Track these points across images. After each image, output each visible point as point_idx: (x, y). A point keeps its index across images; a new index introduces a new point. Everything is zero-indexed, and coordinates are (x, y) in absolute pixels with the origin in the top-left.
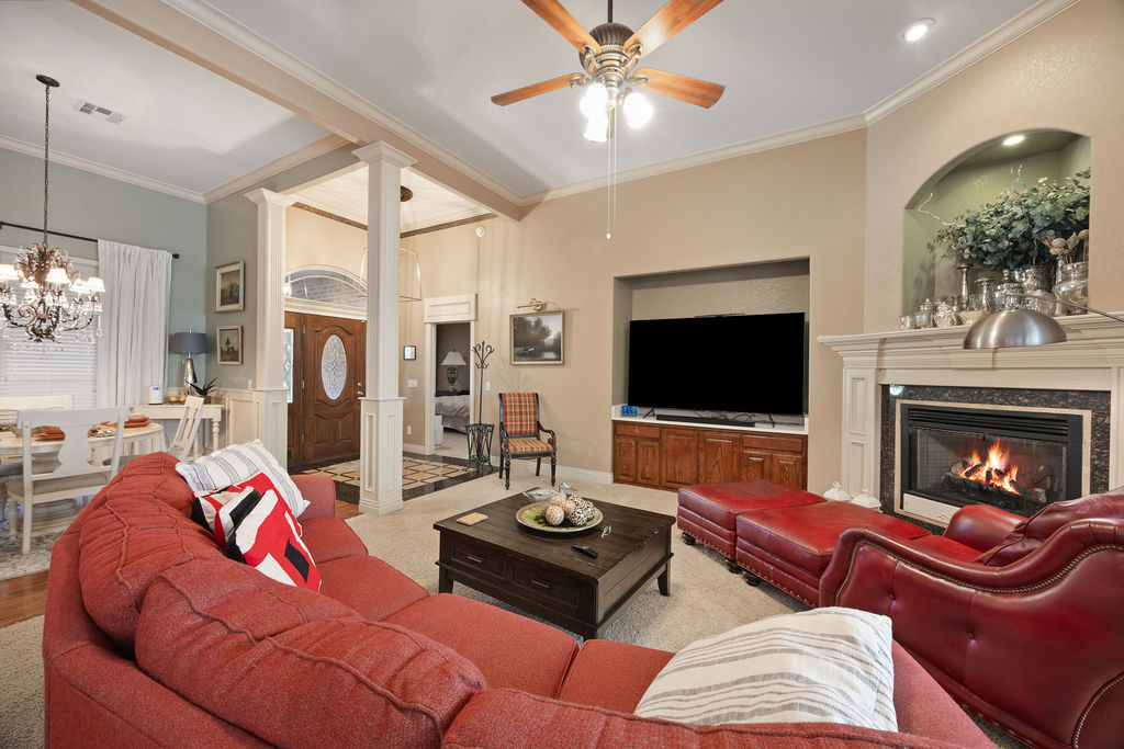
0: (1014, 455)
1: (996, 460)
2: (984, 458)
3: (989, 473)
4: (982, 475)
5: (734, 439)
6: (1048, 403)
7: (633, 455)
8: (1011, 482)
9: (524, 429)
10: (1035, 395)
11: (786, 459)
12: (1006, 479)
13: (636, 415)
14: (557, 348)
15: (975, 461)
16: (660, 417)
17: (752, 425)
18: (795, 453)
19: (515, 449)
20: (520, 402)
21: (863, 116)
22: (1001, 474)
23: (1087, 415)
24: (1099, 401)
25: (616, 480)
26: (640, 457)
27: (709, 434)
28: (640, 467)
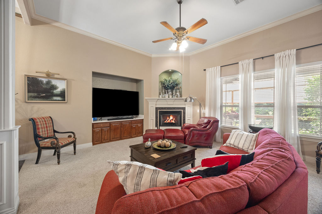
0: (174, 117)
1: (171, 118)
2: (169, 118)
3: (170, 120)
4: (169, 121)
5: (129, 123)
6: (179, 109)
7: (100, 134)
8: (174, 121)
9: (49, 135)
10: (174, 108)
11: (139, 125)
12: (173, 120)
13: (97, 120)
14: (62, 95)
15: (168, 118)
16: (108, 120)
17: (133, 118)
18: (141, 123)
19: (62, 144)
20: (45, 121)
21: (152, 55)
22: (172, 120)
23: (182, 110)
24: (184, 109)
25: (94, 144)
26: (103, 134)
27: (124, 122)
28: (103, 137)
